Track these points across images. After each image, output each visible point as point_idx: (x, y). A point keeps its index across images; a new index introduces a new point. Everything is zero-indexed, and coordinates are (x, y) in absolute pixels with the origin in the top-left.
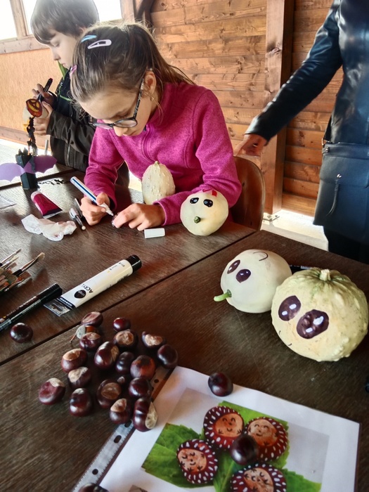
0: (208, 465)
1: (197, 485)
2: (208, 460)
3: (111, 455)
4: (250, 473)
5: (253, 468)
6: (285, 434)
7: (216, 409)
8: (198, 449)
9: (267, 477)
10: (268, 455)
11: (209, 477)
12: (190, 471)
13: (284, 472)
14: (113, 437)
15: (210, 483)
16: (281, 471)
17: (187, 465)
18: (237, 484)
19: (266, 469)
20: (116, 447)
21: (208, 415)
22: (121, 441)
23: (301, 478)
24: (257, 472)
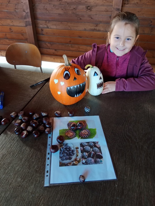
0: (73, 134)
1: (73, 138)
2: (73, 133)
3: (51, 141)
4: (82, 132)
5: (82, 131)
6: (86, 123)
7: (69, 123)
8: (69, 132)
9: (86, 131)
10: (84, 127)
11: (75, 136)
12: (70, 136)
13: (89, 129)
14: (49, 137)
15: (75, 137)
16: (88, 129)
17: (69, 136)
18: (81, 135)
19: (85, 130)
20: (51, 139)
21: (68, 125)
22: (51, 137)
23: (92, 129)
24: (84, 131)
